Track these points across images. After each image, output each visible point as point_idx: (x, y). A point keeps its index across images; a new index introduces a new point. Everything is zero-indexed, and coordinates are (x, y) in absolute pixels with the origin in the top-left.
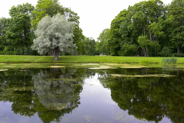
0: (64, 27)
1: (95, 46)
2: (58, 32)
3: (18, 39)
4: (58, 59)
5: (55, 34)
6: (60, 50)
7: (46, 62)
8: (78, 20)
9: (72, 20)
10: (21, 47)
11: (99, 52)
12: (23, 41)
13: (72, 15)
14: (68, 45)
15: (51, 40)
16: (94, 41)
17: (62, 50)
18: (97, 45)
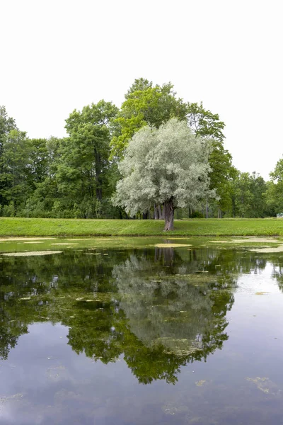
0: (186, 149)
1: (263, 194)
2: (172, 161)
3: (81, 182)
4: (174, 227)
5: (165, 166)
6: (179, 205)
7: (144, 235)
8: (221, 130)
9: (204, 132)
10: (89, 201)
11: (276, 209)
12: (92, 187)
13: (206, 120)
14: (196, 193)
15: (156, 182)
16: (261, 181)
17: (182, 204)
18: (270, 190)
